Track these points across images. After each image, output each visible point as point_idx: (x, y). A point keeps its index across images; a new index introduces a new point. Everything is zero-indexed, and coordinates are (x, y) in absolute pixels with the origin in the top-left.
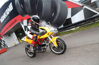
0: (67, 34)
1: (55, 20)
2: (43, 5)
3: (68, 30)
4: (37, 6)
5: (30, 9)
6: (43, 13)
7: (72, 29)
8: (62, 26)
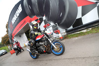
0: (76, 37)
1: (63, 21)
2: (51, 5)
3: (79, 32)
4: (44, 7)
5: (38, 9)
6: (50, 13)
7: (82, 31)
8: (71, 27)
